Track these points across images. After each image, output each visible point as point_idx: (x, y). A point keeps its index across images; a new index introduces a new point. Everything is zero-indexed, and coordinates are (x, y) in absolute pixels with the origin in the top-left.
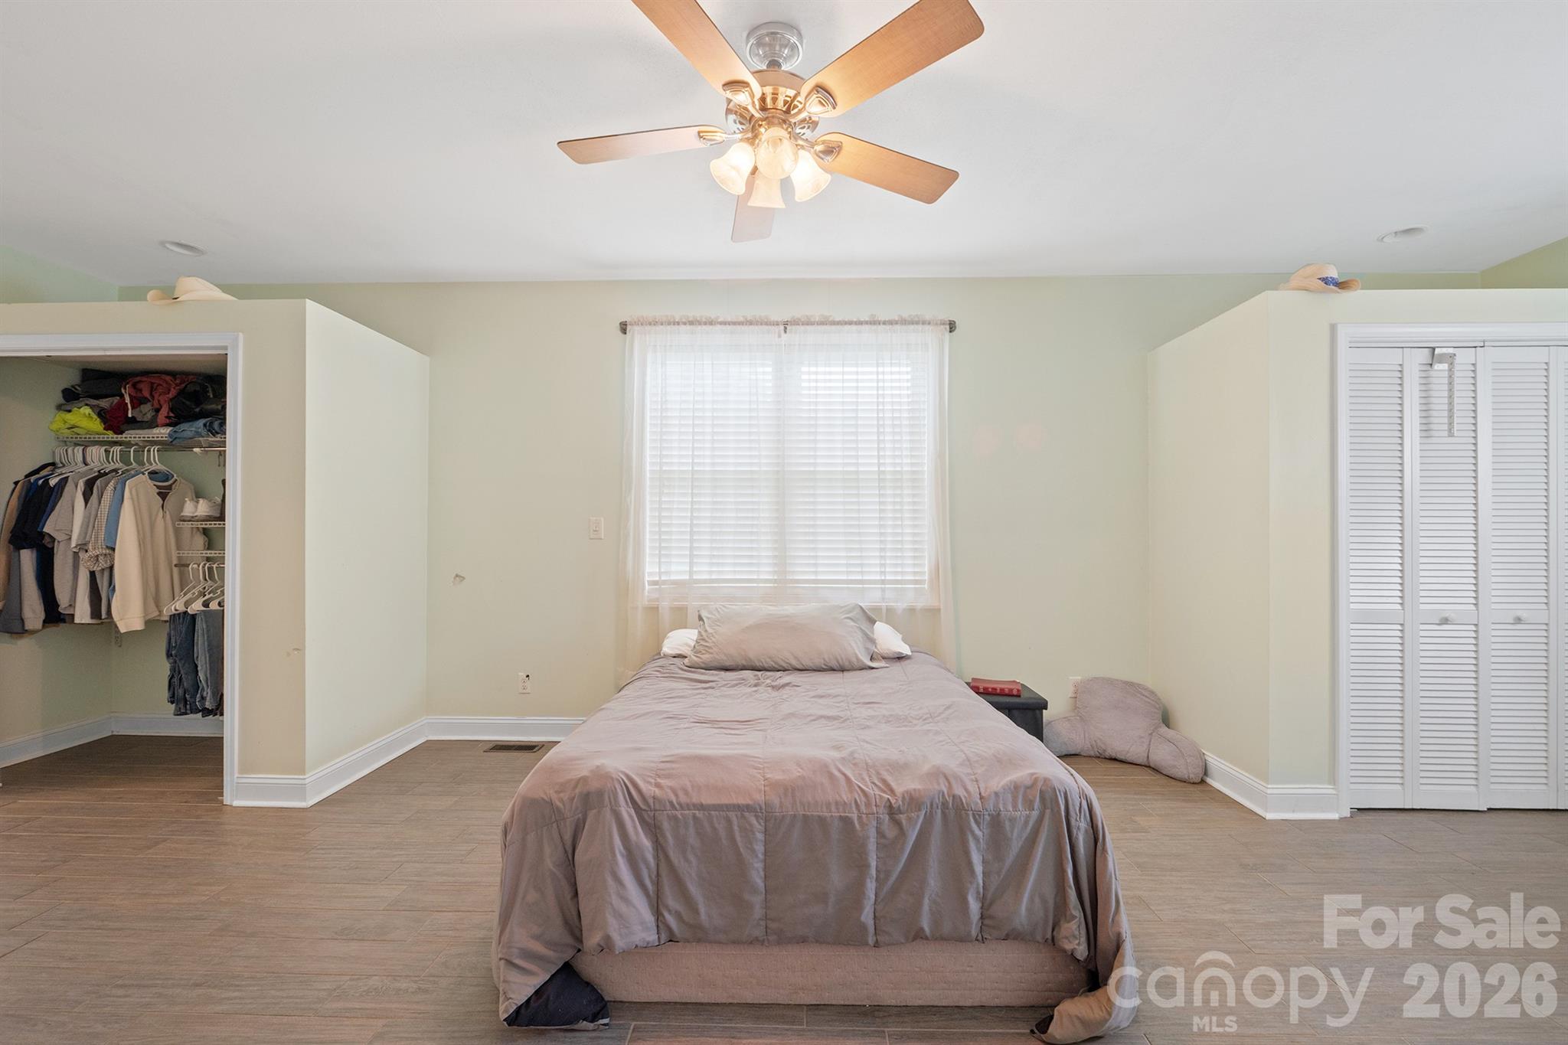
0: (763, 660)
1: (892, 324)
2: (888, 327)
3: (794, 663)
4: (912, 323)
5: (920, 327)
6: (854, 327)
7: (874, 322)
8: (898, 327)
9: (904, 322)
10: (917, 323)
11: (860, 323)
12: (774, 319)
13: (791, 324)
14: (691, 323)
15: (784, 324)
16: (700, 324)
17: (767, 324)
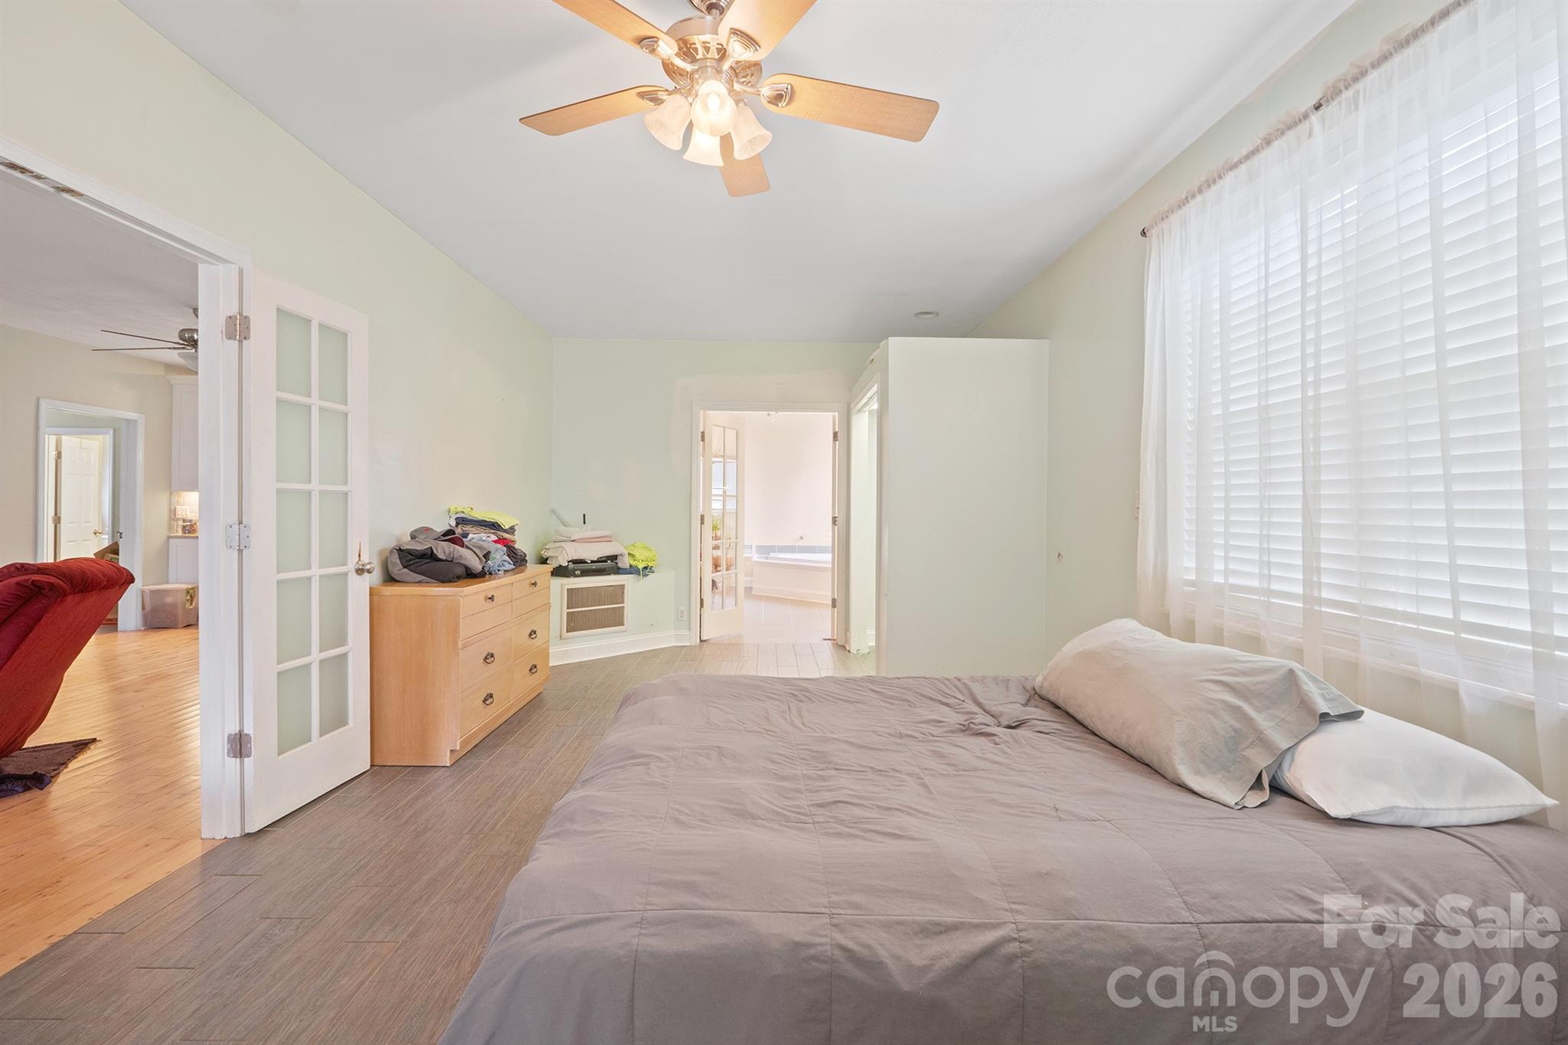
12: (1303, 110)
13: (1328, 101)
14: (1200, 191)
15: (1318, 107)
16: (1209, 186)
17: (1290, 127)
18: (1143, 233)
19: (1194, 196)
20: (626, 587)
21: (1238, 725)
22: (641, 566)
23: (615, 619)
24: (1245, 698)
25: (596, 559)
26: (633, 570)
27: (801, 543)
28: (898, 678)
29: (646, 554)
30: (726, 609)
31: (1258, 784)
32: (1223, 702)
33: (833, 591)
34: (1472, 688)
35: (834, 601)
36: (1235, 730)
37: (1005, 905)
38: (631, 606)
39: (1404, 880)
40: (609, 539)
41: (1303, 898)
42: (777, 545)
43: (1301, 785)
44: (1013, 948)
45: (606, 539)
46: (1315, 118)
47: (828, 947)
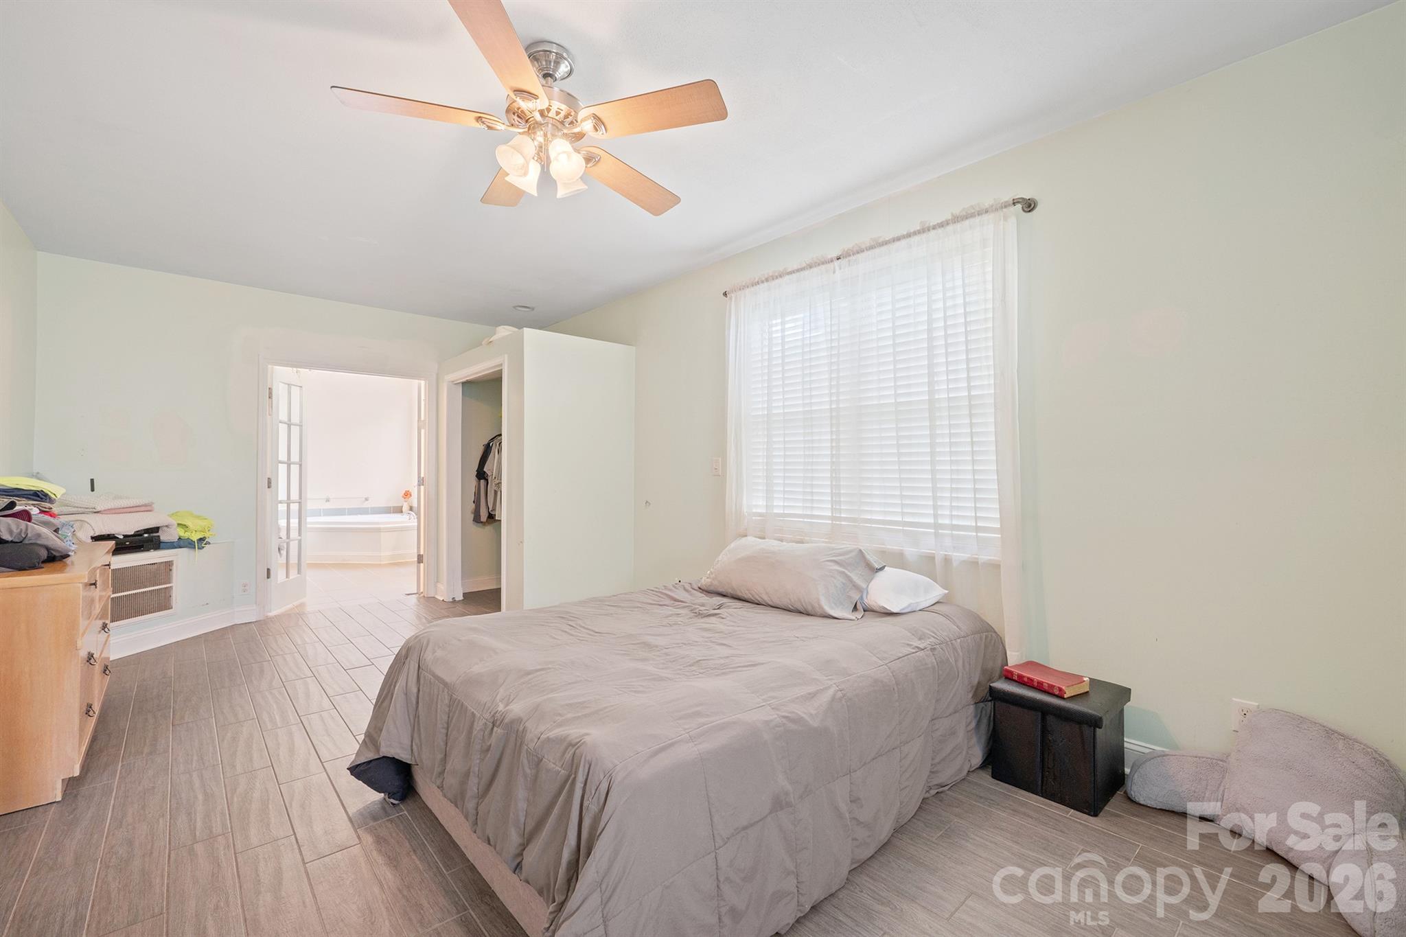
0: (743, 592)
1: (943, 226)
2: (940, 231)
3: (766, 598)
4: (966, 217)
5: (977, 220)
6: (903, 242)
7: (924, 230)
8: (950, 228)
9: (956, 219)
10: (972, 216)
11: (909, 235)
12: (829, 257)
13: (843, 257)
14: (767, 280)
15: (838, 259)
16: (773, 279)
17: (823, 263)
18: (725, 294)
19: (763, 282)
20: (174, 562)
21: (844, 581)
22: (195, 538)
23: (162, 602)
24: (844, 567)
25: (132, 533)
26: (182, 543)
27: (367, 505)
28: (614, 596)
29: (201, 524)
30: (291, 578)
31: (855, 608)
32: (837, 570)
33: (419, 548)
34: (910, 551)
35: (420, 559)
36: (844, 584)
37: (826, 678)
38: (179, 585)
39: (929, 630)
40: (149, 508)
41: (908, 645)
42: (347, 507)
43: (876, 602)
44: (840, 694)
45: (143, 509)
46: (837, 263)
47: (778, 719)
